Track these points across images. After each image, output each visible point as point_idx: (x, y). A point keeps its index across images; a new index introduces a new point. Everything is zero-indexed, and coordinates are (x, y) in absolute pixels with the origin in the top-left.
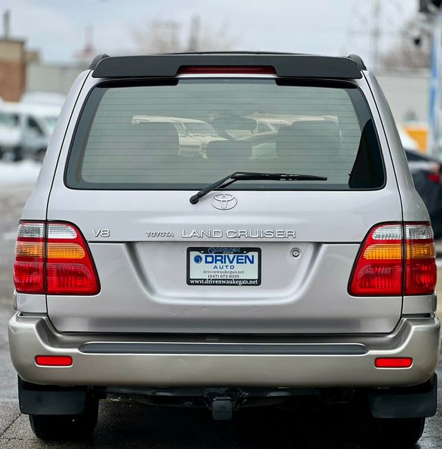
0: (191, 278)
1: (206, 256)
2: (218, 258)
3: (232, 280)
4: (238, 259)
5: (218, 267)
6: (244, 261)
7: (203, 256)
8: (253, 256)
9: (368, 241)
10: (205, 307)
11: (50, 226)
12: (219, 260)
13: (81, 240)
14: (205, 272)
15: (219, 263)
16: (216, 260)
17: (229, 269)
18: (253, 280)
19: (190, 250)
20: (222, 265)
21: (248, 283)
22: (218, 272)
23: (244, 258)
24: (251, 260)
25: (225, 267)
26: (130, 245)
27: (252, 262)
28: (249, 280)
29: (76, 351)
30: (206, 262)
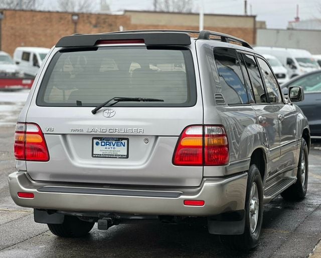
0: (94, 153)
3: (114, 155)
4: (117, 144)
5: (107, 148)
6: (120, 145)
7: (100, 142)
8: (124, 143)
9: (183, 135)
10: (99, 169)
11: (27, 125)
13: (41, 133)
14: (101, 151)
16: (107, 144)
17: (113, 150)
18: (124, 155)
19: (94, 138)
20: (109, 147)
21: (122, 157)
22: (107, 151)
23: (120, 143)
25: (111, 148)
26: (64, 135)
27: (124, 146)
28: (122, 155)
29: (36, 190)
30: (102, 145)
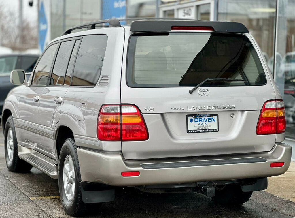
0: (189, 129)
1: (195, 119)
2: (200, 120)
3: (207, 130)
4: (209, 120)
5: (200, 124)
6: (211, 120)
7: (194, 119)
8: (215, 118)
9: (264, 109)
10: (196, 143)
11: (123, 106)
12: (201, 121)
13: (139, 113)
14: (195, 126)
15: (201, 122)
16: (199, 121)
17: (205, 125)
18: (216, 129)
19: (188, 116)
20: (202, 123)
21: (214, 131)
22: (200, 126)
23: (211, 119)
24: (214, 120)
25: (203, 124)
26: (162, 114)
27: (215, 121)
28: (214, 130)
29: (141, 168)
30: (195, 122)
